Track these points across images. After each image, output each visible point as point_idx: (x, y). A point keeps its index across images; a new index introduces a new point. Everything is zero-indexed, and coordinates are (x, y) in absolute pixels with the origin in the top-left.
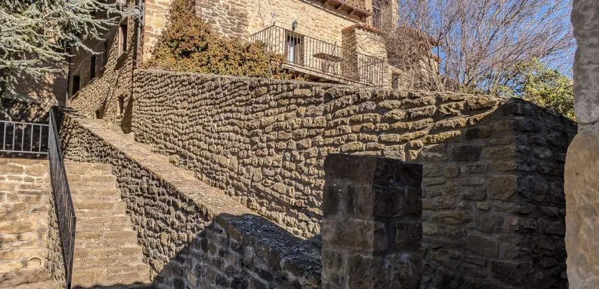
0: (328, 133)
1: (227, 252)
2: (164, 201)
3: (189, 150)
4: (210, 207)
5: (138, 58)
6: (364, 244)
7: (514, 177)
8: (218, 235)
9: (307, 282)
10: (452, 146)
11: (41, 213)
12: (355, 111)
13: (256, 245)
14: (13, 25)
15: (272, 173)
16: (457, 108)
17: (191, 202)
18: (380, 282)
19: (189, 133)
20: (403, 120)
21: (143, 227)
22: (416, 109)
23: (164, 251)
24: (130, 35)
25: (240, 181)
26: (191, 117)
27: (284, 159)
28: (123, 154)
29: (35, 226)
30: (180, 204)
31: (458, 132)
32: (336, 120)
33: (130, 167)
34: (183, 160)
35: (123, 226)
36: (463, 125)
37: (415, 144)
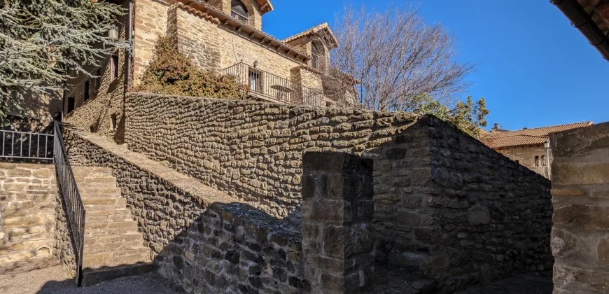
0: (292, 141)
1: (221, 232)
2: (163, 195)
3: (177, 156)
4: (204, 198)
5: (129, 83)
6: (336, 218)
7: (429, 169)
8: (213, 219)
9: (290, 249)
10: (386, 149)
11: (49, 209)
12: (313, 124)
13: (246, 225)
14: (18, 49)
15: (249, 172)
16: (389, 121)
17: (187, 195)
18: (348, 245)
19: (177, 143)
20: (349, 131)
21: (143, 218)
22: (360, 122)
23: (163, 235)
24: (121, 64)
25: (222, 179)
26: (178, 130)
27: (258, 161)
28: (123, 159)
29: (42, 220)
30: (178, 197)
31: (390, 139)
32: (298, 131)
33: (130, 169)
34: (172, 164)
35: (125, 217)
36: (393, 133)
37: (359, 148)
